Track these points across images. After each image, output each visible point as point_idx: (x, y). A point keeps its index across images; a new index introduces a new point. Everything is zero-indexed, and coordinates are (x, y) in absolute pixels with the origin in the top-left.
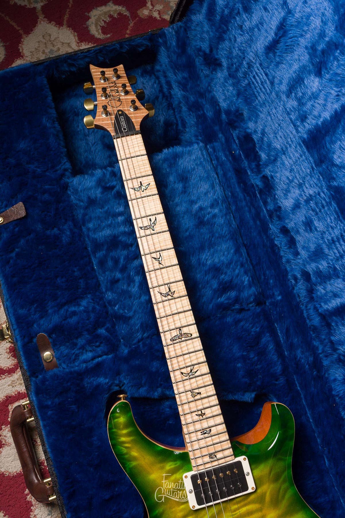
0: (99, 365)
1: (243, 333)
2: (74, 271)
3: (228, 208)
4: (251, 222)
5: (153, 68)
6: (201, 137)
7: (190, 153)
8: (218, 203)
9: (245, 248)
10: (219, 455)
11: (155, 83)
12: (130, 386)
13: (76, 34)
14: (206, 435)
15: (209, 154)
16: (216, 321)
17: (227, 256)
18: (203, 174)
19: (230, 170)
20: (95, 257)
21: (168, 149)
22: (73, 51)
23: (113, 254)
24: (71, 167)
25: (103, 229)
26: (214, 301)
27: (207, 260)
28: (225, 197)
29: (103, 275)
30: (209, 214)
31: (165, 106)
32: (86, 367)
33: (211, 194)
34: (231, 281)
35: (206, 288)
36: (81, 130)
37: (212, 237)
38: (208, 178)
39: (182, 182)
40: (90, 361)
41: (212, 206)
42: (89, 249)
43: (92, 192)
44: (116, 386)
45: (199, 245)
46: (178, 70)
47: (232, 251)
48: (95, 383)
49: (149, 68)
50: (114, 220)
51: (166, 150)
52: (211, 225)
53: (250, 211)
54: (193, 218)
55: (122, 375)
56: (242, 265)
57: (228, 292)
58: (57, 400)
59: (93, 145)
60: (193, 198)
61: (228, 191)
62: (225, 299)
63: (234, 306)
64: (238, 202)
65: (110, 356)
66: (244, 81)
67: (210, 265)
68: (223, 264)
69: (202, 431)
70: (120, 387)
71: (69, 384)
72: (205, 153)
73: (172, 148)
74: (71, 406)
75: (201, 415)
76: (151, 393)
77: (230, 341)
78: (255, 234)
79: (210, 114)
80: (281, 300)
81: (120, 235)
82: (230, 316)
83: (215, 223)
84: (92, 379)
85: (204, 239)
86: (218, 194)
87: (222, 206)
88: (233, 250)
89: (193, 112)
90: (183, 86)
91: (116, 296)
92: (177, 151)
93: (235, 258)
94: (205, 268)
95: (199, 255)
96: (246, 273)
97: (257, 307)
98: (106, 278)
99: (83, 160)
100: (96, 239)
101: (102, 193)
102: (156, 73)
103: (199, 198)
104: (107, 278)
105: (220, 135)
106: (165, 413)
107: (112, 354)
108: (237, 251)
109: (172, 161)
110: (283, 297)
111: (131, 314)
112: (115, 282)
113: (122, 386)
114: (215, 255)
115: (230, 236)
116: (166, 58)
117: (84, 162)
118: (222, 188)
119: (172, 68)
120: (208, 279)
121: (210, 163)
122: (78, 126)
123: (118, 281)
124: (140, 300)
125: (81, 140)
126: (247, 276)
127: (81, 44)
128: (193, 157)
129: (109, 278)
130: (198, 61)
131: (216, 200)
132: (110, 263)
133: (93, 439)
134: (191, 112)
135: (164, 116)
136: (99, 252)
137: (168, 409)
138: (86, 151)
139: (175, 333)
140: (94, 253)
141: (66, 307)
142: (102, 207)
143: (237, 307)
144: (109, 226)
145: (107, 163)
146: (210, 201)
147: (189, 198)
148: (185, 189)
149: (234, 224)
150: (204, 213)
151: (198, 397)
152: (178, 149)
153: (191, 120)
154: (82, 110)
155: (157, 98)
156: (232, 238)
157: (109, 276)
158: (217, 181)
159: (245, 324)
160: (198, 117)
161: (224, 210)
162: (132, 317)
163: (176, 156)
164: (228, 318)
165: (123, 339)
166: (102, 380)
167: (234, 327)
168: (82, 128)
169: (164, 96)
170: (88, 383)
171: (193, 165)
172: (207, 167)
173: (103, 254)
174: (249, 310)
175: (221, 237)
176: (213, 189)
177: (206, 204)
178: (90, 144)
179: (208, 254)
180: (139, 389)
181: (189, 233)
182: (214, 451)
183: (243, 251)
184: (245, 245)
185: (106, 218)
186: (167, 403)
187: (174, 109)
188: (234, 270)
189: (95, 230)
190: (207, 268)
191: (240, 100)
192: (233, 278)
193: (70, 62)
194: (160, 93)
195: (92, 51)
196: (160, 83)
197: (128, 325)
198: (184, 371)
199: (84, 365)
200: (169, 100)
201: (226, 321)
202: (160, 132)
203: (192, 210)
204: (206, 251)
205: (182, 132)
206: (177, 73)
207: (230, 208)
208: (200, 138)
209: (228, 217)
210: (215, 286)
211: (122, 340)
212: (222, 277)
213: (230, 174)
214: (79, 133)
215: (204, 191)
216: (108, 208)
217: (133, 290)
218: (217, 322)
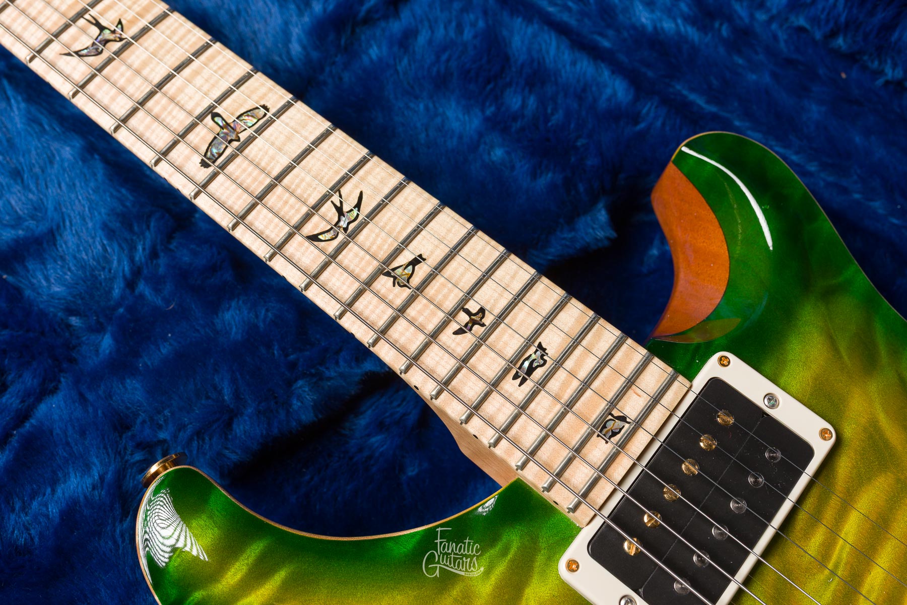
1: (444, 58)
10: (632, 406)
14: (538, 373)
55: (138, 421)
69: (513, 372)
75: (474, 323)
76: (282, 415)
77: (421, 106)
139: (202, 135)
151: (422, 271)
162: (58, 227)
167: (405, 61)
182: (603, 405)
198: (314, 226)
211: (74, 321)
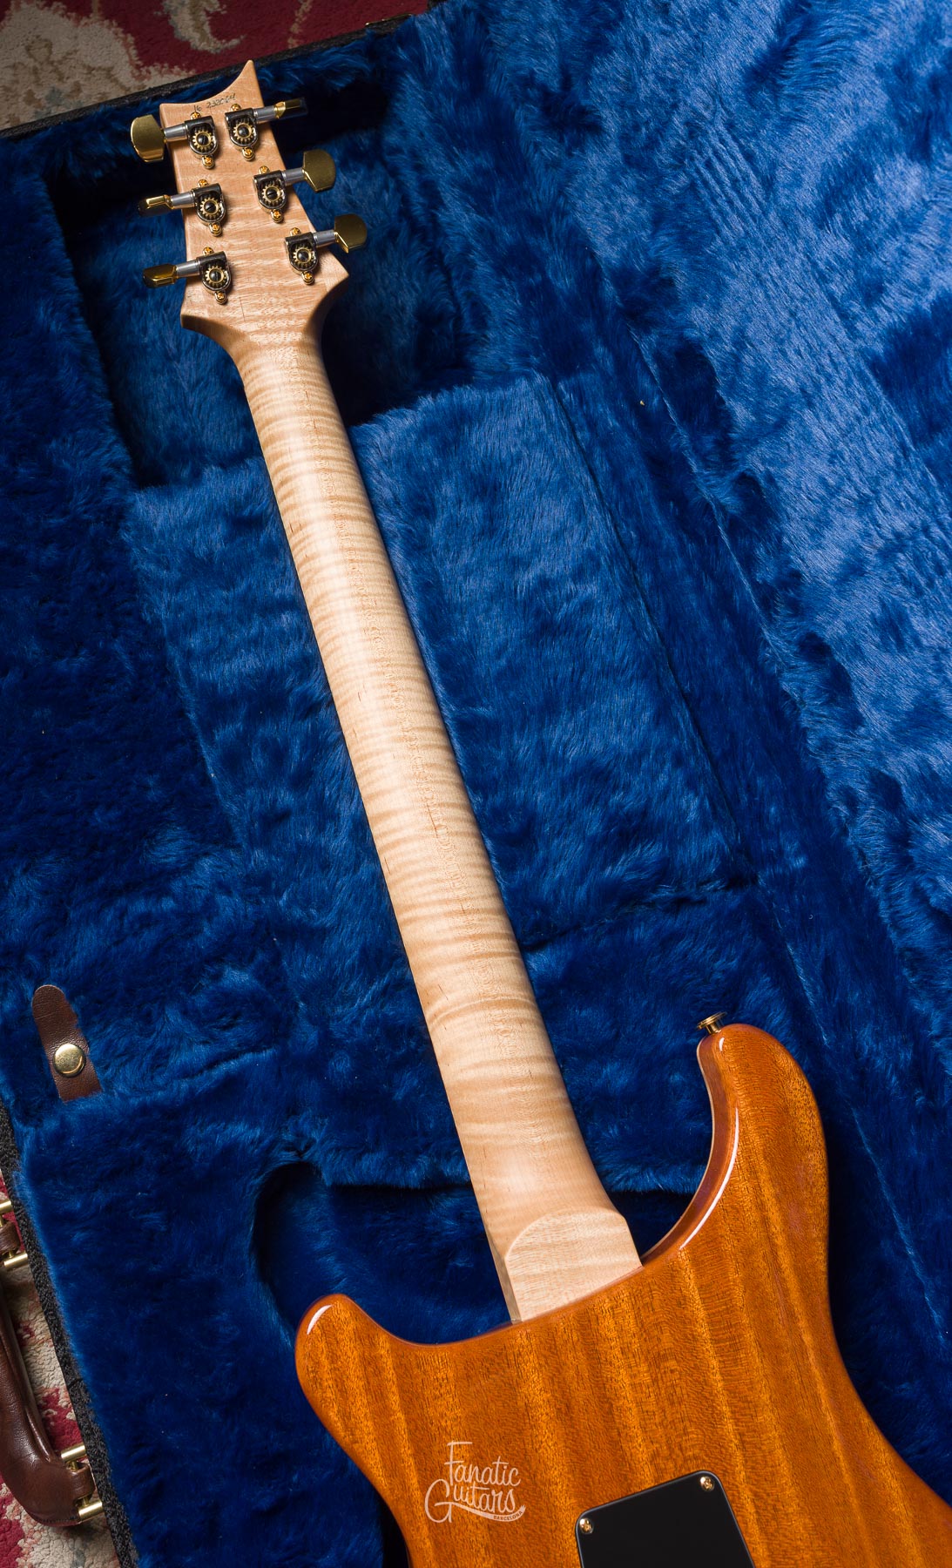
0: (231, 1084)
2: (147, 788)
3: (630, 581)
4: (705, 624)
5: (377, 142)
6: (537, 356)
7: (504, 408)
8: (599, 564)
9: (688, 705)
11: (386, 187)
12: (331, 1150)
13: (130, 39)
15: (565, 410)
16: (599, 939)
17: (631, 733)
18: (547, 475)
19: (631, 460)
20: (210, 740)
21: (434, 397)
23: (267, 730)
24: (127, 458)
25: (234, 653)
26: (591, 874)
27: (565, 746)
28: (618, 545)
29: (238, 798)
30: (569, 598)
31: (419, 260)
32: (192, 1091)
33: (576, 537)
34: (644, 812)
35: (566, 836)
36: (154, 342)
37: (582, 673)
38: (564, 484)
39: (482, 500)
40: (201, 1072)
41: (579, 575)
42: (192, 716)
43: (197, 535)
44: (288, 1149)
45: (541, 699)
46: (462, 147)
47: (646, 716)
48: (219, 1141)
49: (364, 140)
50: (269, 624)
51: (430, 399)
52: (577, 635)
53: (699, 589)
54: (521, 615)
56: (679, 761)
57: (635, 846)
58: (100, 1198)
59: (193, 387)
60: (517, 550)
61: (627, 525)
62: (627, 871)
63: (655, 890)
64: (661, 560)
65: (266, 1054)
66: (675, 177)
67: (575, 763)
68: (618, 756)
70: (300, 1154)
71: (138, 1145)
72: (551, 407)
73: (446, 393)
74: (146, 1216)
78: (717, 661)
79: (564, 283)
80: (805, 870)
81: (289, 672)
82: (642, 923)
83: (589, 627)
84: (209, 1128)
85: (555, 679)
86: (597, 537)
87: (611, 572)
88: (648, 714)
89: (510, 278)
90: (477, 196)
91: (282, 864)
92: (465, 402)
93: (656, 739)
94: (559, 771)
95: (540, 730)
96: (691, 784)
97: (730, 894)
98: (247, 807)
99: (163, 435)
100: (214, 686)
101: (229, 539)
102: (387, 158)
103: (536, 550)
104: (251, 809)
105: (600, 350)
106: (443, 1234)
107: (269, 1047)
108: (662, 715)
109: (450, 435)
110: (810, 860)
111: (328, 920)
112: (275, 819)
113: (305, 1151)
114: (592, 730)
115: (639, 667)
116: (422, 109)
117: (165, 443)
118: (608, 516)
119: (440, 139)
120: (570, 806)
121: (570, 438)
122: (145, 330)
123: (284, 816)
124: (355, 877)
125: (155, 372)
126: (697, 794)
127: (149, 72)
128: (516, 420)
129: (256, 809)
130: (525, 118)
131: (591, 556)
132: (259, 761)
133: (218, 1318)
134: (504, 279)
135: (416, 291)
136: (224, 728)
137: (450, 1223)
138: (171, 408)
140: (208, 730)
141: (121, 902)
142: (230, 584)
143: (666, 892)
144: (255, 642)
145: (237, 445)
146: (573, 559)
147: (504, 550)
148: (491, 520)
149: (650, 631)
150: (554, 597)
152: (468, 396)
153: (504, 304)
155: (393, 235)
156: (645, 676)
157: (258, 804)
158: (594, 494)
159: (693, 946)
160: (528, 294)
161: (618, 587)
163: (461, 419)
164: (637, 930)
165: (304, 999)
166: (242, 1131)
168: (157, 337)
169: (414, 228)
170: (197, 1142)
171: (515, 445)
172: (559, 451)
173: (237, 730)
174: (703, 902)
175: (610, 671)
176: (580, 521)
177: (559, 568)
178: (184, 384)
179: (571, 726)
180: (360, 1159)
181: (509, 661)
183: (682, 715)
184: (686, 697)
185: (244, 620)
186: (449, 1203)
187: (446, 271)
188: (654, 777)
189: (208, 657)
190: (568, 769)
191: (664, 239)
192: (649, 800)
193: (119, 129)
194: (401, 221)
196: (400, 187)
197: (321, 956)
199: (185, 1085)
200: (431, 240)
201: (633, 939)
202: (403, 342)
203: (516, 590)
204: (564, 718)
205: (475, 340)
206: (456, 156)
207: (635, 578)
208: (534, 360)
209: (631, 609)
210: (595, 828)
212: (616, 798)
213: (632, 473)
214: (150, 350)
215: (554, 527)
216: (249, 587)
217: (334, 844)
218: (603, 942)
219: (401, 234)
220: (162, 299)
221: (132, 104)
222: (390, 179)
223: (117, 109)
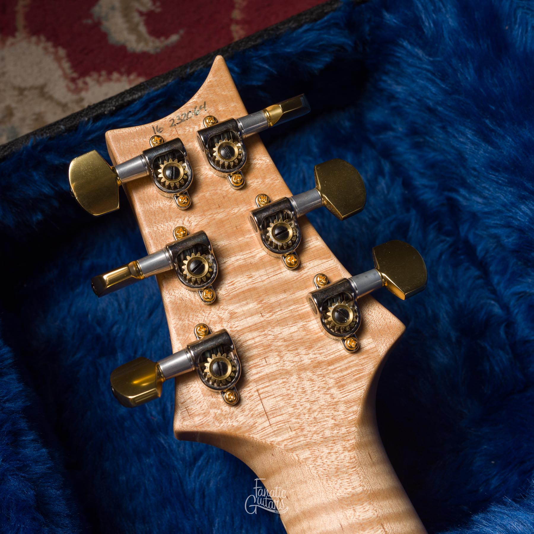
11: (380, 172)
13: (62, 52)
22: (59, 115)
102: (373, 138)
116: (429, 79)
127: (85, 83)
154: (123, 328)
178: (179, 465)
193: (57, 162)
194: (408, 210)
195: (137, 106)
214: (127, 424)
219: (413, 225)
220: (135, 352)
221: (68, 130)
222: (383, 162)
223: (50, 138)
